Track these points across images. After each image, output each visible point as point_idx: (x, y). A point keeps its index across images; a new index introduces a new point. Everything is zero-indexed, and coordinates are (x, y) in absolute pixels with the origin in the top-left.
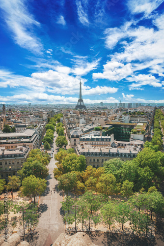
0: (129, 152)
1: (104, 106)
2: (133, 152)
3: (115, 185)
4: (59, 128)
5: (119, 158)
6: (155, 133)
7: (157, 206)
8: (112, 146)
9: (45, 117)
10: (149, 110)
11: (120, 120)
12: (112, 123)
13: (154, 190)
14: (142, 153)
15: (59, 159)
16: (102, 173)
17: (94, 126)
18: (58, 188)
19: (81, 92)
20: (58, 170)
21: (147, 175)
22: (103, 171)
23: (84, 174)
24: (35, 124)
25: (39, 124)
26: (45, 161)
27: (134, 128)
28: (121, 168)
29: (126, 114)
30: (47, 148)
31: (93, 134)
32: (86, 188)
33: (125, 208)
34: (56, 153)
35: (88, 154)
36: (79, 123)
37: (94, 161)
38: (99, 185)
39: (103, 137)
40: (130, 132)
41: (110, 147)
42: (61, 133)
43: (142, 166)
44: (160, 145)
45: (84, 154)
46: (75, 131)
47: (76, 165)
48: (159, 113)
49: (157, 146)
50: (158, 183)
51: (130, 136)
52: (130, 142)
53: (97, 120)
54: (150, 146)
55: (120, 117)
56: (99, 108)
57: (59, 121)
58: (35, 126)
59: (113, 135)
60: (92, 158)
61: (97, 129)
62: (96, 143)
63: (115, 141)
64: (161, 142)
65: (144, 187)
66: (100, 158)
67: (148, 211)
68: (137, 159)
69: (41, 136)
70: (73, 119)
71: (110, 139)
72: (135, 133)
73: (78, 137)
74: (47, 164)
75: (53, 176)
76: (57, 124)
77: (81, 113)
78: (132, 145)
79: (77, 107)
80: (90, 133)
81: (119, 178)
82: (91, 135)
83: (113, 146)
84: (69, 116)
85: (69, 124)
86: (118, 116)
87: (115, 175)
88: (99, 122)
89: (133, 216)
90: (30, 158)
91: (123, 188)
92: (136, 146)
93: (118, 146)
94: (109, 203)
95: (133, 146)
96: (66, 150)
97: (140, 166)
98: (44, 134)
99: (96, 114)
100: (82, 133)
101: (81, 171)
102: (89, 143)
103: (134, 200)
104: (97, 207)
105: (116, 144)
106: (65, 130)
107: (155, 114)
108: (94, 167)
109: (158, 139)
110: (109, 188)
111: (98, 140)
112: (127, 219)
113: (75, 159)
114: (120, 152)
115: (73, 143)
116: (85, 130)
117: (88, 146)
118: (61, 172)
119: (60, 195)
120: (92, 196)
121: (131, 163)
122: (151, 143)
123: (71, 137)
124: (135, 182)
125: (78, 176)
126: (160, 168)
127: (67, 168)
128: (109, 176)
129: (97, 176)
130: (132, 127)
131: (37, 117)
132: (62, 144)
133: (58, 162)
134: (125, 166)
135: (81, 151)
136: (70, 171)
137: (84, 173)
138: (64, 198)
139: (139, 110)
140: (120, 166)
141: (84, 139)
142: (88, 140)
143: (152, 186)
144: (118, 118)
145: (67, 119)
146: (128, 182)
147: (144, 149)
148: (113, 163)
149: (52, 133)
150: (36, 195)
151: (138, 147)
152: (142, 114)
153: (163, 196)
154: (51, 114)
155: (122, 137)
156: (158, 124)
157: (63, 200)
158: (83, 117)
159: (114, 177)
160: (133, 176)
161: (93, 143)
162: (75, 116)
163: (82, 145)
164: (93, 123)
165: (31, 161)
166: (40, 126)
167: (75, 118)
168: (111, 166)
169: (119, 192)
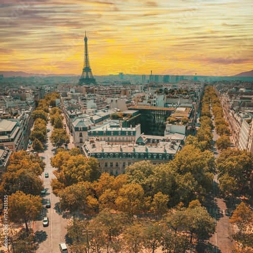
0: (163, 152)
1: (126, 80)
2: (169, 151)
3: (142, 200)
4: (54, 116)
5: (148, 161)
6: (203, 123)
7: (199, 226)
8: (137, 143)
9: (30, 99)
11: (150, 102)
12: (138, 107)
13: (196, 205)
14: (183, 153)
15: (58, 164)
16: (124, 183)
17: (110, 112)
18: (60, 208)
19: (86, 55)
20: (57, 182)
21: (189, 184)
22: (125, 180)
23: (97, 185)
24: (14, 111)
25: (21, 110)
26: (37, 170)
27: (172, 115)
28: (151, 175)
29: (160, 92)
30: (38, 149)
31: (108, 125)
32: (100, 206)
33: (157, 230)
34: (53, 156)
35: (102, 155)
36: (85, 107)
37: (112, 166)
38: (119, 200)
39: (124, 129)
40: (166, 120)
41: (135, 145)
42: (58, 125)
43: (181, 172)
44: (208, 142)
45: (96, 155)
46: (79, 120)
47: (85, 172)
48: (210, 93)
49: (204, 143)
50: (202, 195)
51: (165, 127)
52: (165, 137)
53: (114, 102)
54: (194, 142)
55: (150, 98)
56: (117, 82)
57: (53, 104)
58: (16, 114)
59: (139, 125)
60: (109, 161)
61: (115, 117)
62: (114, 138)
63: (143, 136)
64: (210, 136)
65: (183, 201)
66: (120, 161)
67: (187, 233)
69: (27, 129)
70: (76, 101)
71: (134, 133)
72: (172, 122)
73: (85, 129)
74: (39, 173)
75: (50, 191)
76: (50, 109)
77: (89, 91)
78: (168, 141)
79: (82, 80)
80: (104, 122)
81: (148, 190)
82: (106, 127)
84: (69, 97)
85: (70, 109)
86: (147, 96)
87: (143, 185)
88: (119, 105)
89: (167, 239)
90: (12, 166)
91: (154, 203)
92: (174, 143)
93: (147, 143)
94: (134, 225)
95: (169, 143)
96: (68, 150)
97: (179, 171)
98: (31, 127)
99: (113, 93)
100: (91, 124)
101: (92, 182)
102: (103, 138)
103: (168, 219)
104: (118, 231)
105: (144, 139)
106: (65, 120)
107: (203, 94)
108: (111, 174)
109: (207, 133)
110: (134, 205)
111: (116, 133)
112: (158, 243)
113: (83, 164)
114: (149, 151)
115: (78, 139)
116: (95, 118)
117: (101, 143)
118: (63, 185)
119: (64, 216)
120: (111, 216)
121: (165, 168)
122: (195, 138)
123: (74, 130)
124: (171, 195)
125: (88, 189)
127: (70, 178)
128: (134, 187)
129: (117, 188)
130: (169, 113)
131: (16, 98)
132: (60, 142)
133: (57, 169)
134: (157, 172)
135: (92, 151)
136: (76, 182)
137: (97, 184)
138: (70, 222)
139: (179, 86)
140: (150, 173)
141: (94, 132)
142: (101, 133)
143: (195, 199)
144: (147, 98)
145: (66, 101)
146: (162, 195)
147: (184, 148)
148: (140, 169)
149: (44, 125)
150: (28, 220)
151: (177, 143)
152: (185, 92)
153: (208, 212)
154: (39, 93)
155: (152, 128)
156: (207, 110)
157: (69, 225)
158: (92, 97)
159: (141, 189)
160: (169, 186)
161: (109, 138)
162: (80, 95)
163: (92, 142)
164: (108, 107)
165: (15, 170)
166: (24, 114)
167: (80, 100)
168: (136, 173)
169: (149, 209)
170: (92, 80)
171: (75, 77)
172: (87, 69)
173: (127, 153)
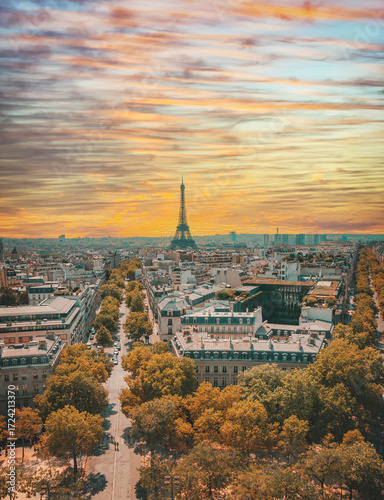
0: (298, 350)
1: (239, 241)
2: (307, 349)
3: (264, 428)
4: (132, 293)
5: (274, 364)
6: (359, 305)
7: (363, 476)
8: (257, 336)
9: (99, 267)
10: (345, 250)
11: (276, 274)
12: (257, 282)
13: (356, 439)
14: (330, 351)
15: (134, 367)
16: (235, 399)
17: (216, 289)
18: (130, 436)
19: (183, 208)
20: (129, 394)
21: (341, 403)
22: (236, 395)
23: (192, 401)
24: (74, 286)
25: (84, 283)
26: (101, 373)
27: (311, 292)
28: (279, 388)
29: (290, 259)
30: (104, 341)
31: (212, 309)
32: (197, 436)
33: (290, 481)
34: (126, 354)
35: (202, 354)
36: (178, 281)
37: (216, 371)
38: (227, 427)
39: (236, 315)
40: (301, 301)
41: (254, 339)
42: (136, 306)
43: (328, 383)
44: (370, 334)
45: (192, 354)
46: (168, 300)
47: (173, 380)
48: (368, 258)
49: (362, 335)
50: (365, 421)
51: (300, 311)
52: (301, 326)
53: (222, 274)
54: (347, 334)
55: (276, 267)
56: (227, 245)
57: (131, 276)
58: (76, 289)
59: (260, 309)
60: (212, 363)
61: (222, 296)
62: (221, 328)
63: (265, 325)
64: (372, 325)
65: (333, 432)
66: (229, 364)
67: (342, 488)
68: (316, 366)
69: (90, 310)
70: (165, 272)
71: (253, 320)
72: (311, 304)
73: (177, 314)
74: (103, 380)
75: (118, 408)
76: (126, 283)
77: (184, 257)
78: (306, 332)
79: (176, 243)
80: (206, 304)
81: (275, 412)
82: (208, 311)
83: (260, 335)
84: (155, 266)
85: (156, 283)
86: (271, 266)
87: (266, 404)
88: (228, 279)
90: (64, 366)
91: (283, 433)
92: (315, 336)
93: (272, 336)
94: (250, 470)
95: (307, 337)
96: (150, 345)
97: (324, 382)
98: (96, 308)
99: (220, 260)
100: (186, 306)
101: (184, 396)
102: (204, 328)
103: (309, 462)
104: (223, 480)
105: (268, 330)
106: (147, 299)
107: (358, 260)
108: (215, 384)
109: (367, 319)
110: (251, 435)
111: (224, 321)
113: (171, 367)
114: (276, 349)
115: (166, 329)
116: (193, 297)
117: (200, 335)
118: (139, 399)
119: (136, 452)
120: (212, 454)
121: (301, 375)
122: (349, 328)
123: (160, 314)
124: (312, 420)
125: (177, 408)
126: (369, 385)
127: (151, 388)
128: (250, 406)
129: (224, 407)
130: (305, 290)
131: (79, 267)
132: (139, 332)
133: (130, 374)
134: (289, 382)
135: (186, 347)
136: (160, 396)
137: (193, 399)
138: (145, 460)
139: (319, 250)
140: (277, 383)
141: (191, 318)
142: (201, 320)
143: (353, 428)
144: (272, 268)
145: (151, 272)
146: (297, 420)
147: (332, 343)
148: (261, 377)
149: (115, 307)
150: (78, 454)
151: (320, 337)
152: (329, 259)
153: (378, 451)
154: (113, 261)
155: (280, 313)
156: (365, 284)
157: (143, 464)
158: (189, 267)
159: (263, 410)
160: (308, 405)
161: (212, 329)
162: (171, 264)
163: (187, 333)
164: (212, 282)
165: (66, 373)
166: (88, 290)
167: (170, 271)
168: (255, 383)
169: (275, 444)
170: (191, 243)
171: (165, 238)
172: (183, 227)
173: (240, 352)
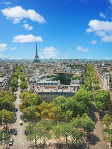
0: (70, 92)
1: (53, 61)
2: (73, 92)
3: (61, 114)
4: (22, 76)
5: (63, 96)
6: (87, 79)
7: (87, 125)
8: (58, 88)
9: (11, 68)
10: (83, 64)
11: (64, 70)
12: (58, 72)
13: (86, 116)
14: (78, 92)
15: (23, 97)
16: (52, 106)
17: (46, 75)
18: (22, 118)
19: (37, 51)
20: (22, 105)
21: (82, 106)
22: (53, 105)
23: (40, 107)
25: (7, 73)
26: (13, 100)
27: (74, 76)
28: (65, 102)
29: (68, 66)
30: (14, 90)
31: (45, 80)
32: (42, 117)
33: (68, 128)
34: (20, 94)
35: (43, 93)
36: (35, 72)
37: (47, 98)
38: (50, 114)
39: (52, 82)
40: (71, 78)
41: (57, 89)
42: (23, 80)
44: (90, 87)
45: (40, 94)
46: (33, 78)
47: (35, 101)
48: (90, 66)
49: (88, 87)
50: (88, 111)
51: (71, 81)
52: (71, 85)
53: (48, 70)
54: (84, 87)
55: (64, 68)
56: (50, 62)
57: (21, 71)
58: (5, 75)
59: (59, 80)
60: (46, 96)
61: (48, 77)
62: (48, 86)
63: (61, 85)
64: (90, 85)
65: (80, 114)
66: (51, 96)
67: (82, 129)
68: (75, 96)
69: (9, 82)
70: (31, 70)
71: (57, 83)
72: (74, 79)
73: (35, 82)
74: (14, 101)
75: (19, 110)
76: (20, 73)
77: (37, 65)
78: (72, 87)
79: (35, 61)
80: (44, 79)
81: (64, 109)
82: (44, 81)
83: (60, 88)
84: (29, 68)
85: (29, 73)
86: (62, 68)
87: (61, 107)
88: (50, 72)
89: (73, 132)
90: (1, 98)
91: (66, 115)
93: (63, 88)
94: (57, 126)
95: (73, 88)
96: (27, 91)
97: (77, 100)
98: (11, 81)
99: (47, 66)
100: (38, 80)
101: (38, 105)
102: (43, 86)
103: (73, 123)
104: (49, 129)
105: (61, 86)
106: (26, 78)
107: (87, 67)
109: (89, 83)
110: (57, 116)
111: (49, 84)
112: (69, 134)
113: (34, 97)
114: (64, 92)
115: (32, 86)
116: (40, 77)
117: (42, 88)
118: (25, 107)
119: (24, 122)
120: (46, 121)
121: (71, 99)
122: (84, 86)
123: (30, 82)
124: (74, 111)
125: (36, 109)
126: (89, 101)
127: (28, 104)
128: (57, 108)
129: (49, 108)
130: (72, 75)
131: (5, 68)
132: (24, 87)
133: (22, 100)
134: (68, 101)
135: (38, 91)
136: (31, 106)
137: (40, 106)
138: (26, 124)
139: (76, 64)
140: (64, 101)
141: (39, 83)
142: (42, 84)
143: (85, 113)
144: (63, 69)
145: (27, 70)
146: (70, 111)
147: (79, 90)
148: (60, 99)
149: (17, 80)
150: (7, 123)
151: (76, 88)
152: (79, 66)
153: (91, 119)
154: (16, 66)
155: (65, 81)
156: (89, 73)
157: (26, 126)
158: (39, 68)
159: (60, 109)
160: (73, 107)
161: (46, 86)
162: (33, 67)
163: (38, 87)
164: (45, 72)
165: (2, 100)
166: (8, 75)
167: (33, 69)
168: (58, 101)
169: (64, 118)
170: (39, 61)
171: (31, 60)
172: (37, 57)
173: (54, 93)
